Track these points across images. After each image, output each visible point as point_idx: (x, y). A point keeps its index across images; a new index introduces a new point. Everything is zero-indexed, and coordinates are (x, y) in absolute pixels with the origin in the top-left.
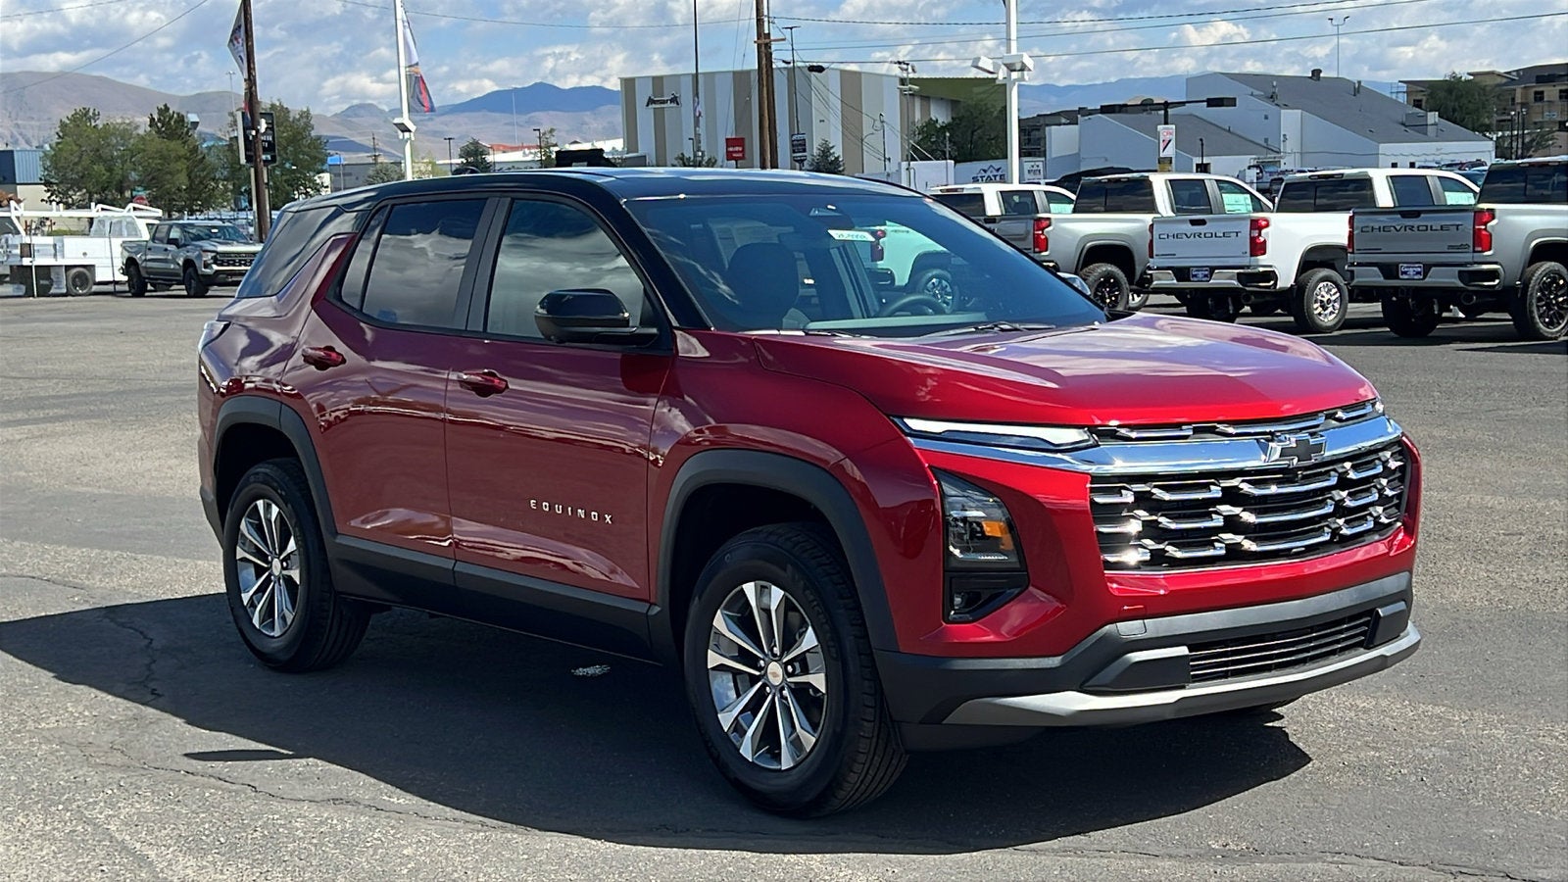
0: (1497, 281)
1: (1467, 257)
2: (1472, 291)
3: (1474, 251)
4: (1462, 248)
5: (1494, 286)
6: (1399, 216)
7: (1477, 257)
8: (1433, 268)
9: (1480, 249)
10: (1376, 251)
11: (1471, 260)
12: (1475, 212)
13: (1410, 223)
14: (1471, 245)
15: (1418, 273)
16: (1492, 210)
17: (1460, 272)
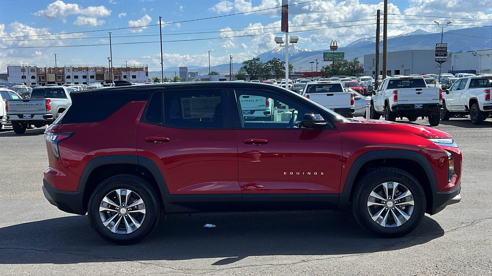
0: (52, 118)
1: (44, 112)
2: (46, 121)
3: (46, 110)
4: (43, 110)
5: (52, 119)
6: (22, 101)
7: (47, 112)
8: (35, 115)
9: (48, 110)
10: (16, 111)
11: (45, 113)
12: (46, 100)
13: (27, 103)
14: (45, 109)
15: (30, 116)
16: (50, 100)
17: (43, 116)
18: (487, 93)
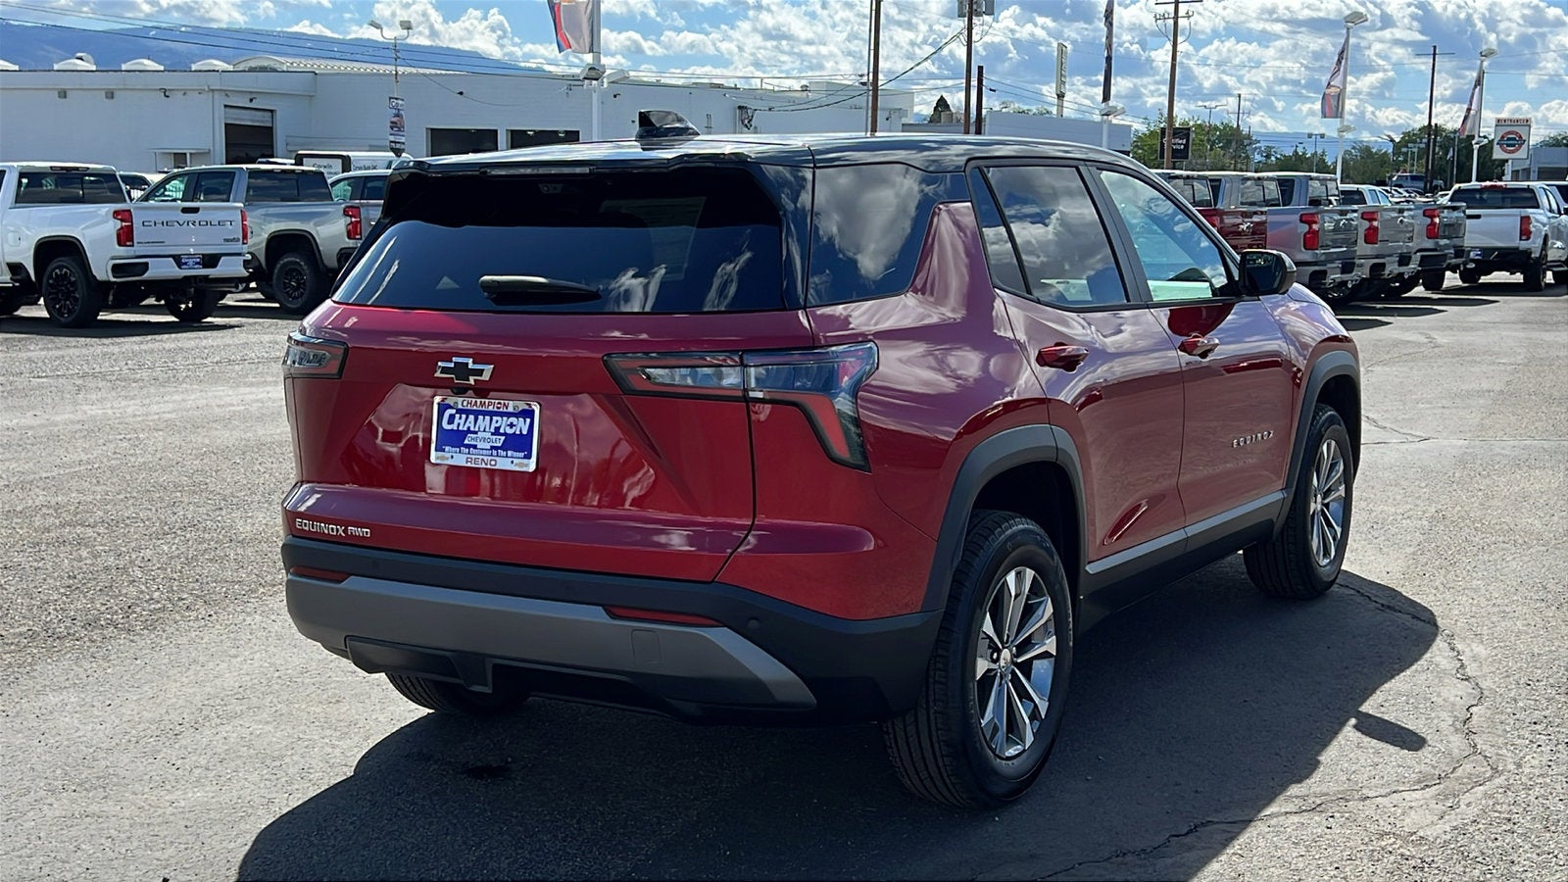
18: (122, 220)
